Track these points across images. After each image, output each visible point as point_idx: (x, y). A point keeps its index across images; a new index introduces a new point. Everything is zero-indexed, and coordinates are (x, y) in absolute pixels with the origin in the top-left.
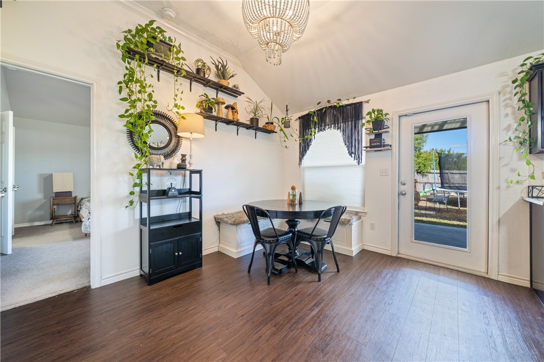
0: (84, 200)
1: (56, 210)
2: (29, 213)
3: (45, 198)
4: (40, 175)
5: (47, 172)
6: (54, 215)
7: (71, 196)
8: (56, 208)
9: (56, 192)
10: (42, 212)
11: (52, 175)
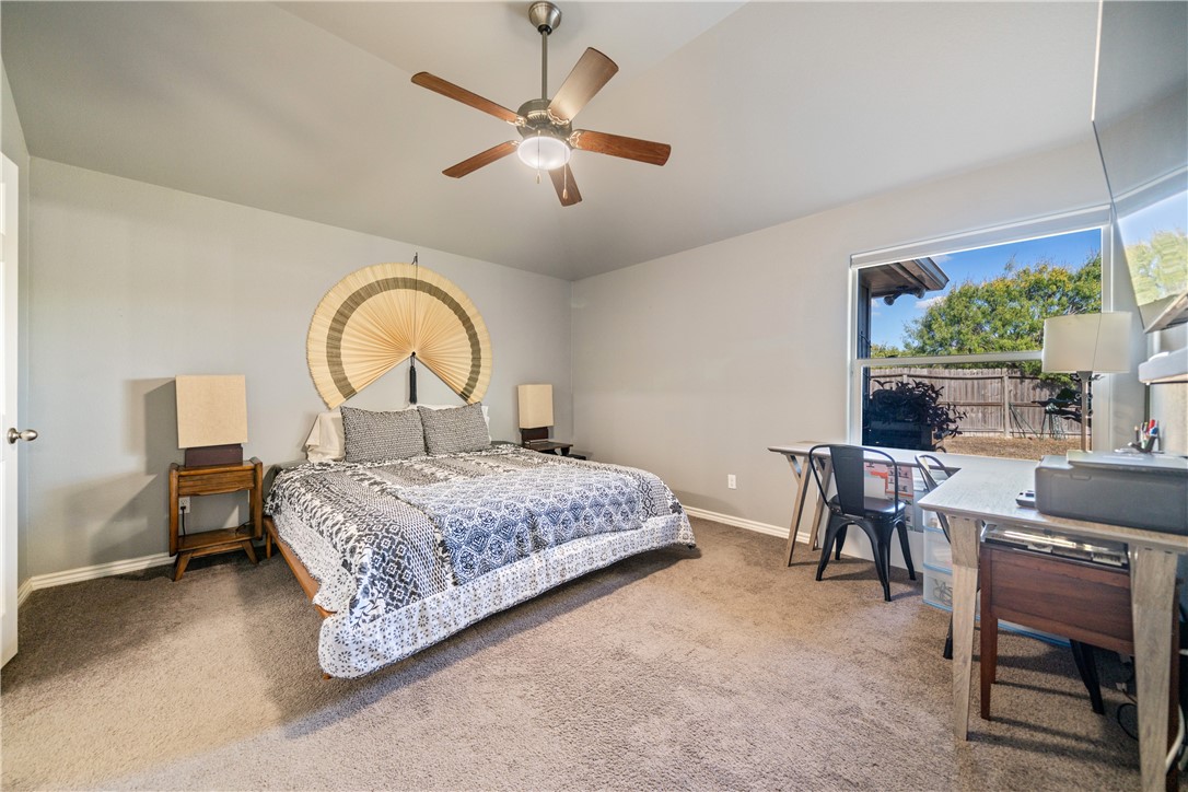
0: (283, 476)
1: (187, 511)
2: (94, 527)
3: (149, 471)
4: (134, 385)
5: (158, 372)
6: (181, 533)
7: (241, 463)
8: (188, 505)
9: (188, 449)
10: (140, 524)
11: (174, 382)
